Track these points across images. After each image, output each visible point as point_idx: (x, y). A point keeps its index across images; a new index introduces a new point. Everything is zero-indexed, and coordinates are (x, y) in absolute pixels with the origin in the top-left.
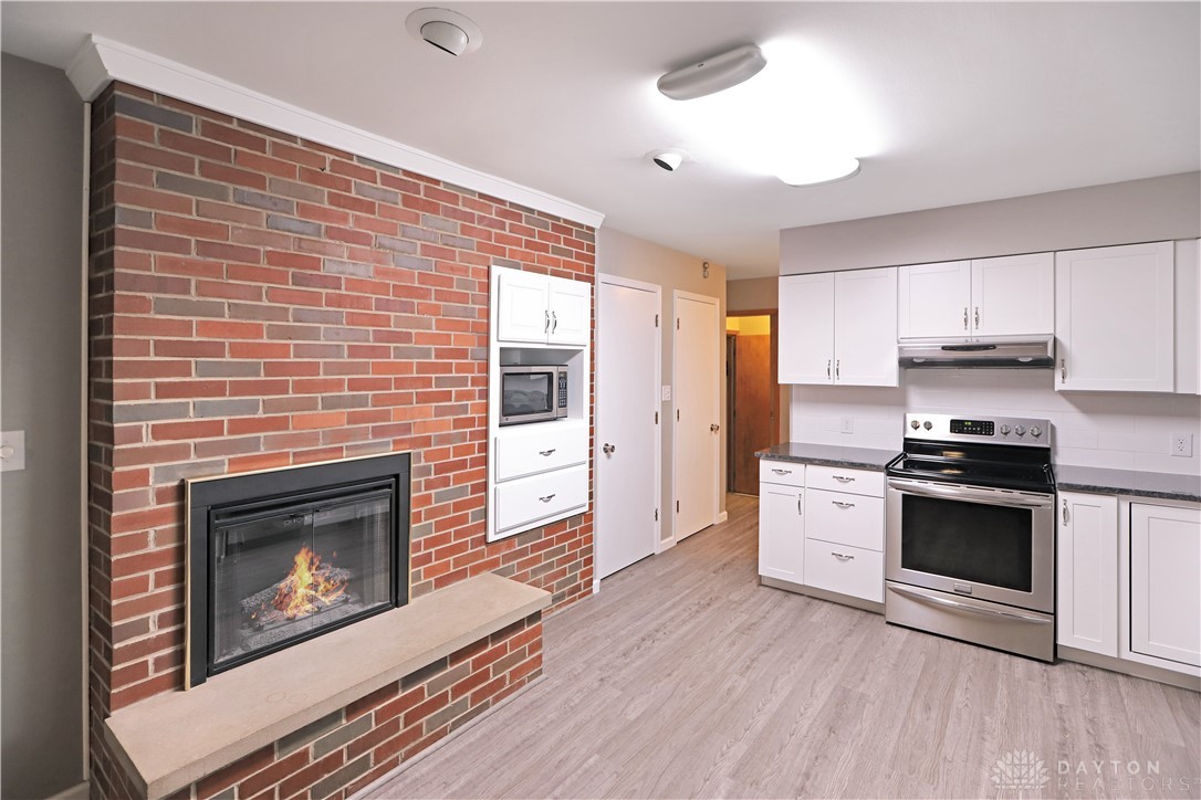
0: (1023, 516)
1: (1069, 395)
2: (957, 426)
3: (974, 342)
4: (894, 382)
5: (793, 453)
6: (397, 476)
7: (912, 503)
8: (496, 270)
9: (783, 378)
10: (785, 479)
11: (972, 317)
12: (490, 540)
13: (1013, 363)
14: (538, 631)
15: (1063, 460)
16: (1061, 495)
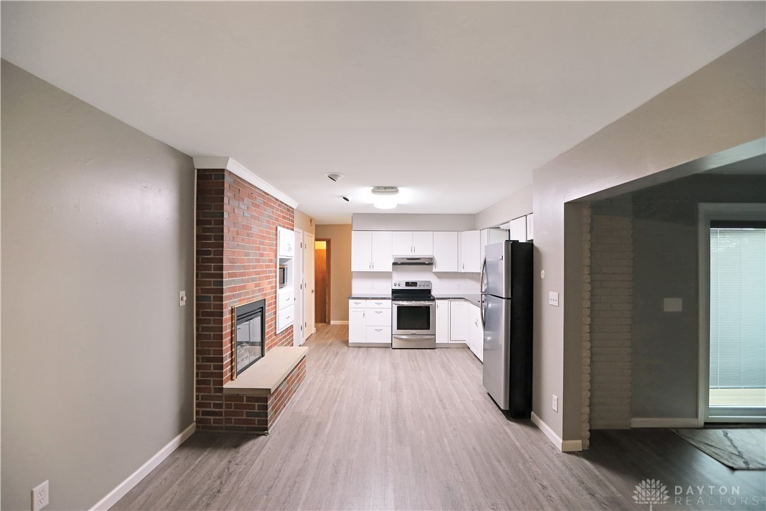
0: (428, 308)
1: (435, 273)
2: (407, 284)
3: (413, 257)
4: (391, 271)
5: (353, 296)
6: (262, 308)
7: (399, 308)
8: (279, 228)
9: (353, 269)
10: (359, 306)
11: (413, 249)
12: (278, 333)
13: (424, 264)
14: (305, 361)
15: (434, 293)
16: (437, 301)
